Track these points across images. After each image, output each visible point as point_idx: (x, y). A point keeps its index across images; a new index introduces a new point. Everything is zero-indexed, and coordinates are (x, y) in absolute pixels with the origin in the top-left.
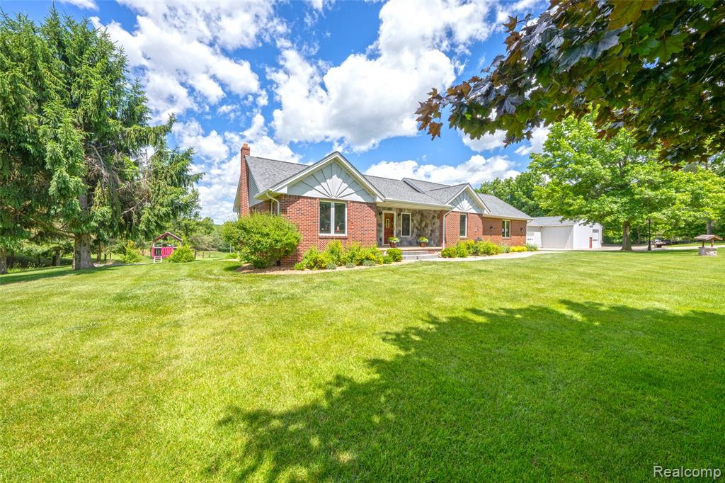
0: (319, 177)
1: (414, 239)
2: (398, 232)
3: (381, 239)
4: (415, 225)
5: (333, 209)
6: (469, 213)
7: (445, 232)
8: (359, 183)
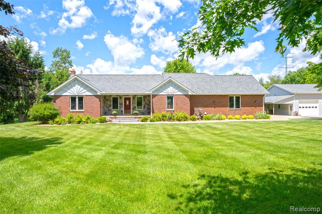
0: (68, 86)
1: (145, 111)
2: (133, 107)
3: (122, 111)
4: (146, 103)
5: (77, 99)
6: (175, 95)
7: (153, 107)
8: (89, 87)
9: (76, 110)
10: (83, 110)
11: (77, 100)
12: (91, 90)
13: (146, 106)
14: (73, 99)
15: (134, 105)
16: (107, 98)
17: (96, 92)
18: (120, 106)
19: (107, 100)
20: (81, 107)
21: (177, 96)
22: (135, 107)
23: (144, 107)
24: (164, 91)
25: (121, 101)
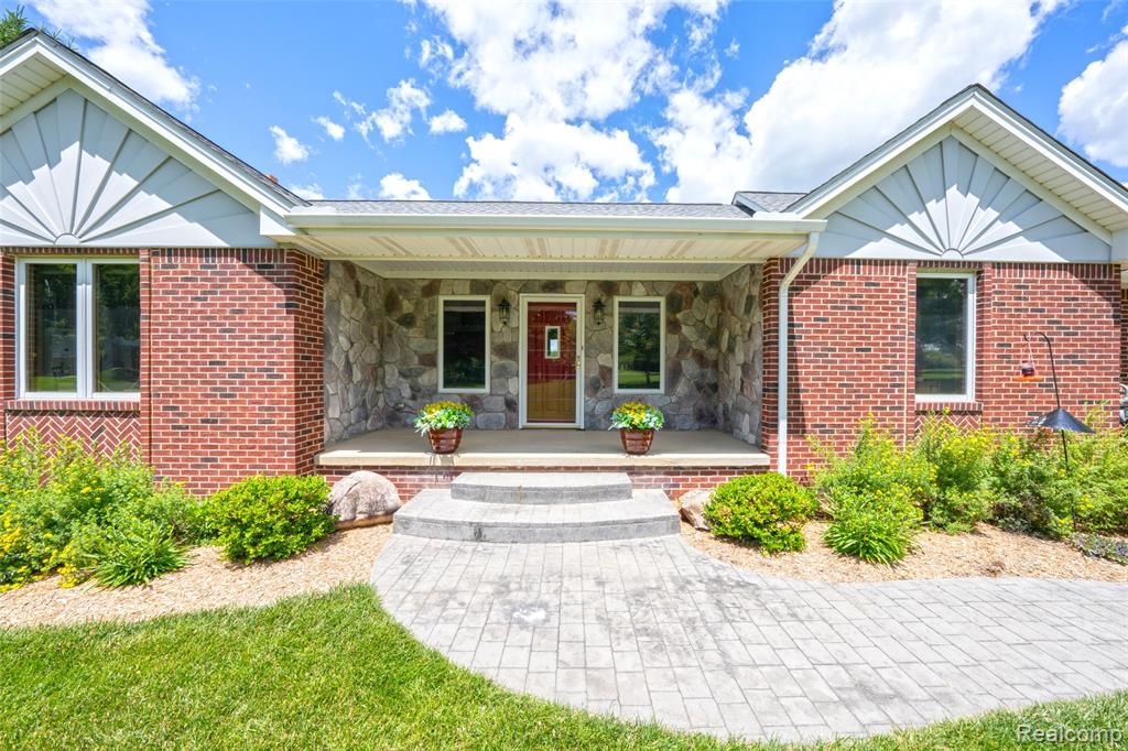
1: (679, 403)
2: (594, 374)
3: (511, 405)
4: (684, 347)
5: (80, 289)
6: (999, 265)
7: (793, 372)
8: (189, 167)
9: (73, 388)
10: (132, 397)
11: (85, 294)
12: (207, 197)
13: (690, 367)
14: (49, 285)
15: (602, 359)
16: (407, 306)
17: (250, 211)
18: (499, 361)
19: (408, 321)
20: (119, 365)
21: (1006, 275)
22: (606, 373)
23: (675, 374)
24: (896, 230)
25: (509, 331)
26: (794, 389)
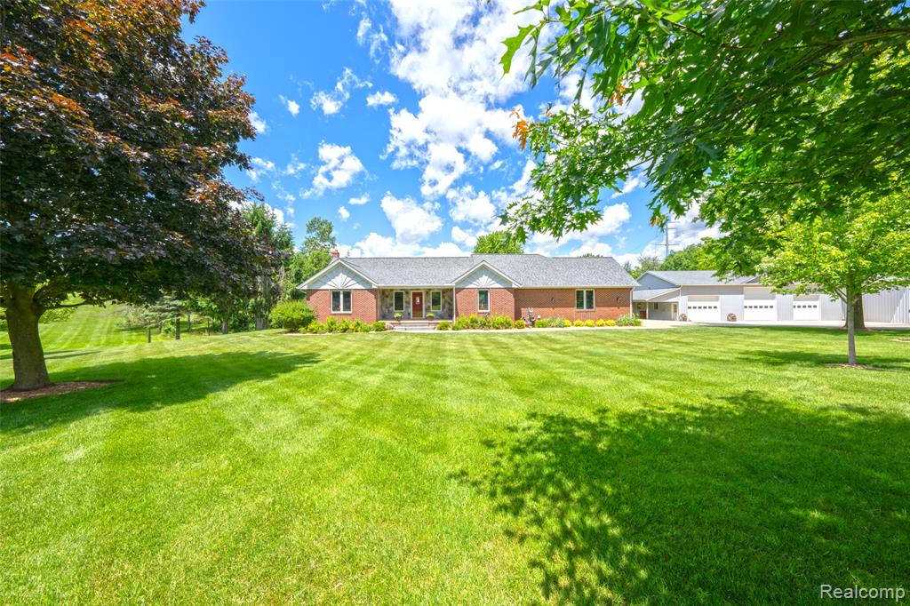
0: (329, 276)
1: (445, 313)
2: (427, 307)
3: (409, 314)
4: (446, 301)
6: (492, 288)
8: (359, 277)
9: (340, 311)
10: (350, 312)
11: (342, 296)
12: (362, 281)
13: (447, 305)
14: (336, 295)
15: (428, 304)
16: (387, 294)
17: (371, 284)
18: (406, 305)
19: (387, 297)
20: (347, 307)
21: (494, 290)
22: (429, 307)
23: (444, 307)
24: (474, 283)
25: (408, 298)
26: (456, 309)
